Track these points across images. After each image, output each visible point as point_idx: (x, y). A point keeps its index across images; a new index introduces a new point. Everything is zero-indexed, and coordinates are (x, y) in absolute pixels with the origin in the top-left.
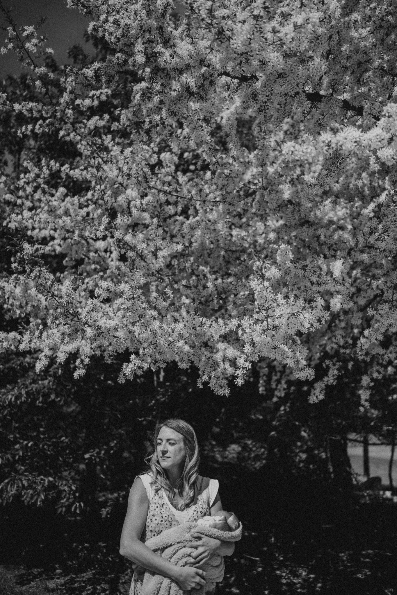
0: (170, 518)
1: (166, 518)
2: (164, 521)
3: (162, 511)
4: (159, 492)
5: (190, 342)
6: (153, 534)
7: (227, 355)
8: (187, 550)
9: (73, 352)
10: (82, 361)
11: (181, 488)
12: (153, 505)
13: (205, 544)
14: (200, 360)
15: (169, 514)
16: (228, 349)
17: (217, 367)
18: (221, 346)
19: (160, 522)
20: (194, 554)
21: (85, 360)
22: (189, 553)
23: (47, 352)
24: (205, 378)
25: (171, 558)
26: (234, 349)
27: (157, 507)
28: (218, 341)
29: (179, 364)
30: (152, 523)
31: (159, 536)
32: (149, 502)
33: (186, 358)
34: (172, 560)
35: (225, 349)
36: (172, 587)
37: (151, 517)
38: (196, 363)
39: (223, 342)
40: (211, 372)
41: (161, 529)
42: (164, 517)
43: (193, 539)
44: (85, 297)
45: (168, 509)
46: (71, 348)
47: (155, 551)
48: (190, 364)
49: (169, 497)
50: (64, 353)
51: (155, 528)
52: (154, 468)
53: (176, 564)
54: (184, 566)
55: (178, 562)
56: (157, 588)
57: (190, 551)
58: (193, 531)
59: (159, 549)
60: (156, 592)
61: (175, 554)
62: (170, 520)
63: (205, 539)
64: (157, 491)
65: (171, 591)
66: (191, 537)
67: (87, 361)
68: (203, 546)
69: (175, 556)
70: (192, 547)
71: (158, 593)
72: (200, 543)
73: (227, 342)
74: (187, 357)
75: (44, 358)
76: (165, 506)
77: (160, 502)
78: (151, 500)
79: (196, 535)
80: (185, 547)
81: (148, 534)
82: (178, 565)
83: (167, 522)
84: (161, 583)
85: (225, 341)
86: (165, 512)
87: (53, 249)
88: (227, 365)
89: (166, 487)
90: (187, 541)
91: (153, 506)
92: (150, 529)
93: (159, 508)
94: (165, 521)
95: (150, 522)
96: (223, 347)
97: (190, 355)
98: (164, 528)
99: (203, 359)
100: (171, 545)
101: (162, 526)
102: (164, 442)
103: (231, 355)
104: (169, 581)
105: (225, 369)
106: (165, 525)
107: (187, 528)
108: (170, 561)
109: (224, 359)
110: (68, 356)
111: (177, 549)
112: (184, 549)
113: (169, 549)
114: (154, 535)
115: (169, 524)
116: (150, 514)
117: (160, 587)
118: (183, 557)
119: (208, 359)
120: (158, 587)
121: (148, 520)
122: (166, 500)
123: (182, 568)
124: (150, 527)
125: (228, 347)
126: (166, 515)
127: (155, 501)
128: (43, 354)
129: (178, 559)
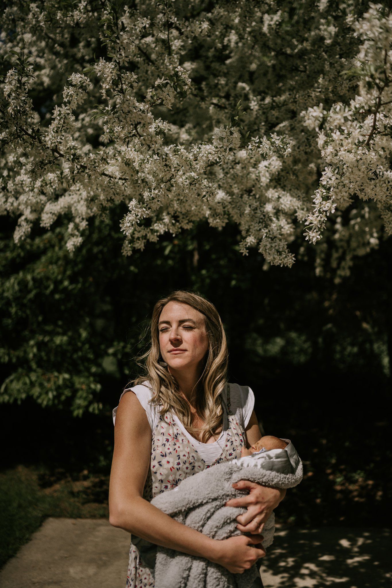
0: (191, 458)
1: (185, 458)
2: (182, 464)
3: (176, 447)
4: (168, 415)
5: (225, 185)
6: (163, 485)
7: (283, 206)
8: (229, 511)
9: (63, 213)
10: (77, 227)
11: (201, 405)
12: (160, 437)
13: (260, 499)
14: (242, 214)
15: (188, 450)
16: (283, 198)
17: (269, 222)
18: (271, 193)
19: (176, 466)
20: (243, 519)
21: (81, 224)
22: (234, 517)
23: (28, 214)
24: (251, 240)
25: (203, 526)
26: (292, 196)
27: (167, 440)
28: (268, 187)
29: (210, 220)
30: (161, 469)
31: (176, 489)
32: (151, 431)
33: (220, 210)
34: (206, 529)
35: (279, 198)
36: (209, 574)
37: (159, 458)
38: (236, 218)
39: (275, 187)
40: (260, 229)
41: (178, 477)
42: (181, 457)
43: (237, 492)
44: (80, 139)
45: (185, 442)
46: (59, 207)
47: (173, 516)
48: (226, 221)
49: (183, 422)
50: (49, 215)
51: (167, 476)
52: (153, 373)
53: (213, 537)
54: (227, 538)
55: (216, 532)
56: (184, 578)
57: (237, 514)
58: (236, 477)
59: (180, 512)
60: (183, 585)
61: (209, 518)
62: (192, 461)
63: (257, 491)
64: (163, 413)
65: (208, 579)
66: (233, 489)
67: (84, 225)
68: (256, 503)
69: (210, 522)
70: (237, 506)
71: (186, 585)
72: (250, 498)
73: (282, 188)
74: (221, 207)
75: (24, 223)
76: (180, 438)
77: (171, 432)
78: (154, 427)
79: (241, 484)
80: (225, 505)
81: (156, 486)
82: (216, 538)
83: (187, 465)
84: (190, 569)
85: (278, 186)
86: (181, 448)
87: (39, 82)
88: (283, 222)
89: (177, 406)
90: (228, 496)
91: (159, 440)
92: (159, 477)
93: (171, 442)
94: (184, 463)
95: (157, 466)
96: (276, 195)
97: (227, 204)
98: (184, 475)
99: (247, 210)
100: (201, 505)
101: (180, 472)
102: (174, 325)
103: (288, 206)
104: (202, 564)
105: (281, 228)
106: (185, 469)
107: (226, 473)
108: (201, 531)
109: (278, 212)
110: (56, 218)
111: (212, 510)
112: (224, 509)
113: (197, 510)
114: (166, 487)
115: (190, 467)
116: (156, 453)
117: (189, 576)
118: (226, 523)
119: (254, 210)
120: (185, 576)
121: (153, 463)
122: (181, 428)
123: (225, 541)
124: (158, 474)
125: (283, 195)
126: (184, 453)
127: (162, 431)
128: (23, 218)
129: (217, 527)
